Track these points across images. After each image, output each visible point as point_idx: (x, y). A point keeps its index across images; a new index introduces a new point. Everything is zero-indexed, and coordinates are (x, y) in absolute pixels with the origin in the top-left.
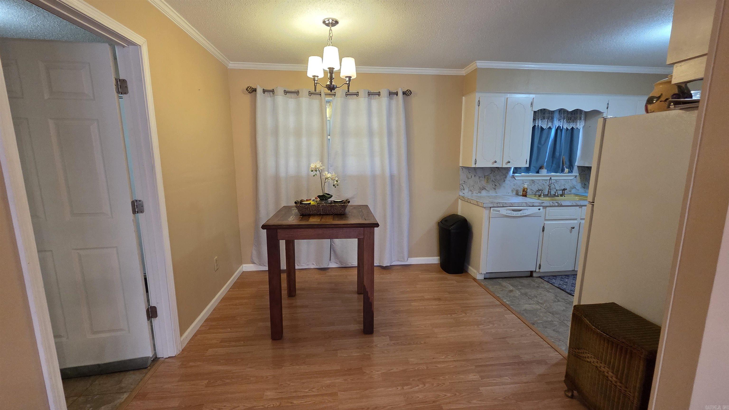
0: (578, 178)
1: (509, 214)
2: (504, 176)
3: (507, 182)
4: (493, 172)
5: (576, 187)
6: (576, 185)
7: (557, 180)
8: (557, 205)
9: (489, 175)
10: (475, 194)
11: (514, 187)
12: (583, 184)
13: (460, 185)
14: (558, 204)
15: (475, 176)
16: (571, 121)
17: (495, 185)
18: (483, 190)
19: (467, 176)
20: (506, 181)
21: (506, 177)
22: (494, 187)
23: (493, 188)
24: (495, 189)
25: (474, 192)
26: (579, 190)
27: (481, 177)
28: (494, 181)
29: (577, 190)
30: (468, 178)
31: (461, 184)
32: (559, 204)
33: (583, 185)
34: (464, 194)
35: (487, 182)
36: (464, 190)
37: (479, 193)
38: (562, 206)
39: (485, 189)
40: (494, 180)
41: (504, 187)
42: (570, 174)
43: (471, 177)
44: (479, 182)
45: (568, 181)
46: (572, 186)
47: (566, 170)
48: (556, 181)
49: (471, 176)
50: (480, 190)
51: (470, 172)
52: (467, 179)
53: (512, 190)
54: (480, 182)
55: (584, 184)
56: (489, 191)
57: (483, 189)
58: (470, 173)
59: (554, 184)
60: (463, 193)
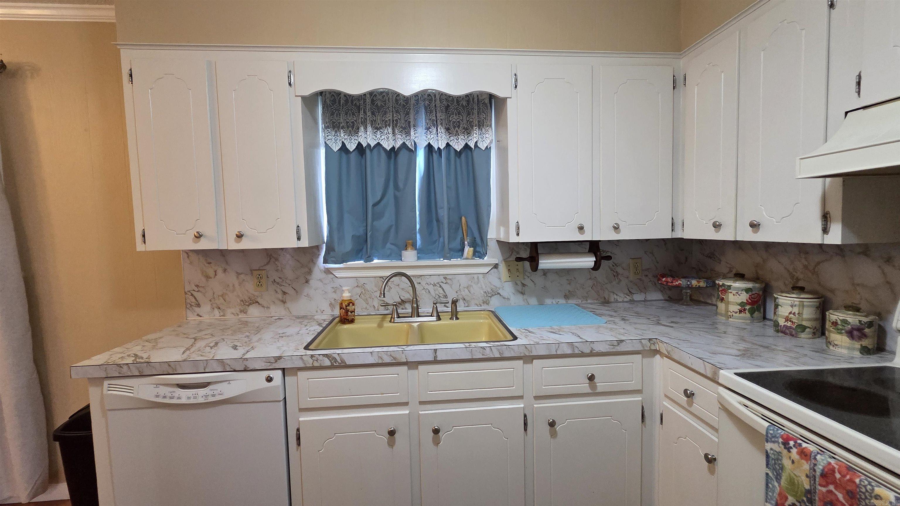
0: (503, 268)
1: (165, 397)
2: (307, 270)
3: (313, 282)
4: (273, 260)
5: (500, 291)
6: (498, 286)
7: (448, 277)
8: (330, 364)
9: (264, 268)
10: (229, 316)
11: (335, 296)
12: (519, 283)
13: (186, 293)
14: (330, 361)
15: (225, 270)
16: (459, 131)
17: (284, 293)
18: (251, 306)
19: (202, 273)
20: (311, 282)
21: (310, 272)
22: (280, 296)
23: (279, 300)
24: (284, 302)
25: (229, 311)
26: (508, 299)
27: (242, 273)
28: (278, 284)
29: (504, 298)
30: (208, 277)
31: (189, 291)
32: (336, 361)
33: (520, 288)
34: (201, 316)
35: (259, 285)
36: (198, 305)
37: (243, 314)
38: (344, 366)
39: (257, 302)
40: (278, 280)
41: (308, 296)
42: (478, 261)
43: (216, 275)
44: (237, 285)
45: (478, 278)
46: (489, 290)
47: (468, 250)
48: (445, 278)
49: (215, 272)
50: (244, 304)
51: (210, 261)
52: (204, 279)
53: (331, 304)
54: (240, 284)
55: (522, 283)
56: (268, 308)
57: (250, 304)
58: (211, 263)
59: (440, 286)
60: (198, 315)
